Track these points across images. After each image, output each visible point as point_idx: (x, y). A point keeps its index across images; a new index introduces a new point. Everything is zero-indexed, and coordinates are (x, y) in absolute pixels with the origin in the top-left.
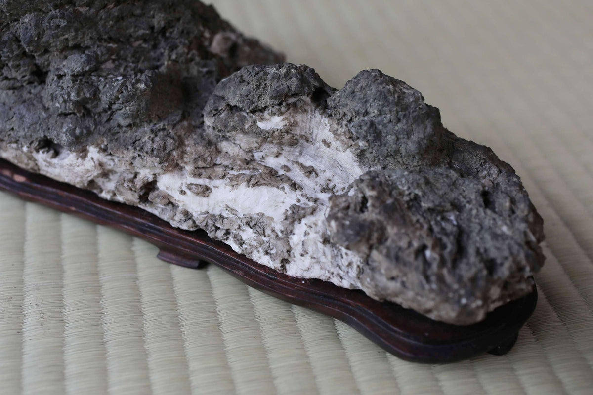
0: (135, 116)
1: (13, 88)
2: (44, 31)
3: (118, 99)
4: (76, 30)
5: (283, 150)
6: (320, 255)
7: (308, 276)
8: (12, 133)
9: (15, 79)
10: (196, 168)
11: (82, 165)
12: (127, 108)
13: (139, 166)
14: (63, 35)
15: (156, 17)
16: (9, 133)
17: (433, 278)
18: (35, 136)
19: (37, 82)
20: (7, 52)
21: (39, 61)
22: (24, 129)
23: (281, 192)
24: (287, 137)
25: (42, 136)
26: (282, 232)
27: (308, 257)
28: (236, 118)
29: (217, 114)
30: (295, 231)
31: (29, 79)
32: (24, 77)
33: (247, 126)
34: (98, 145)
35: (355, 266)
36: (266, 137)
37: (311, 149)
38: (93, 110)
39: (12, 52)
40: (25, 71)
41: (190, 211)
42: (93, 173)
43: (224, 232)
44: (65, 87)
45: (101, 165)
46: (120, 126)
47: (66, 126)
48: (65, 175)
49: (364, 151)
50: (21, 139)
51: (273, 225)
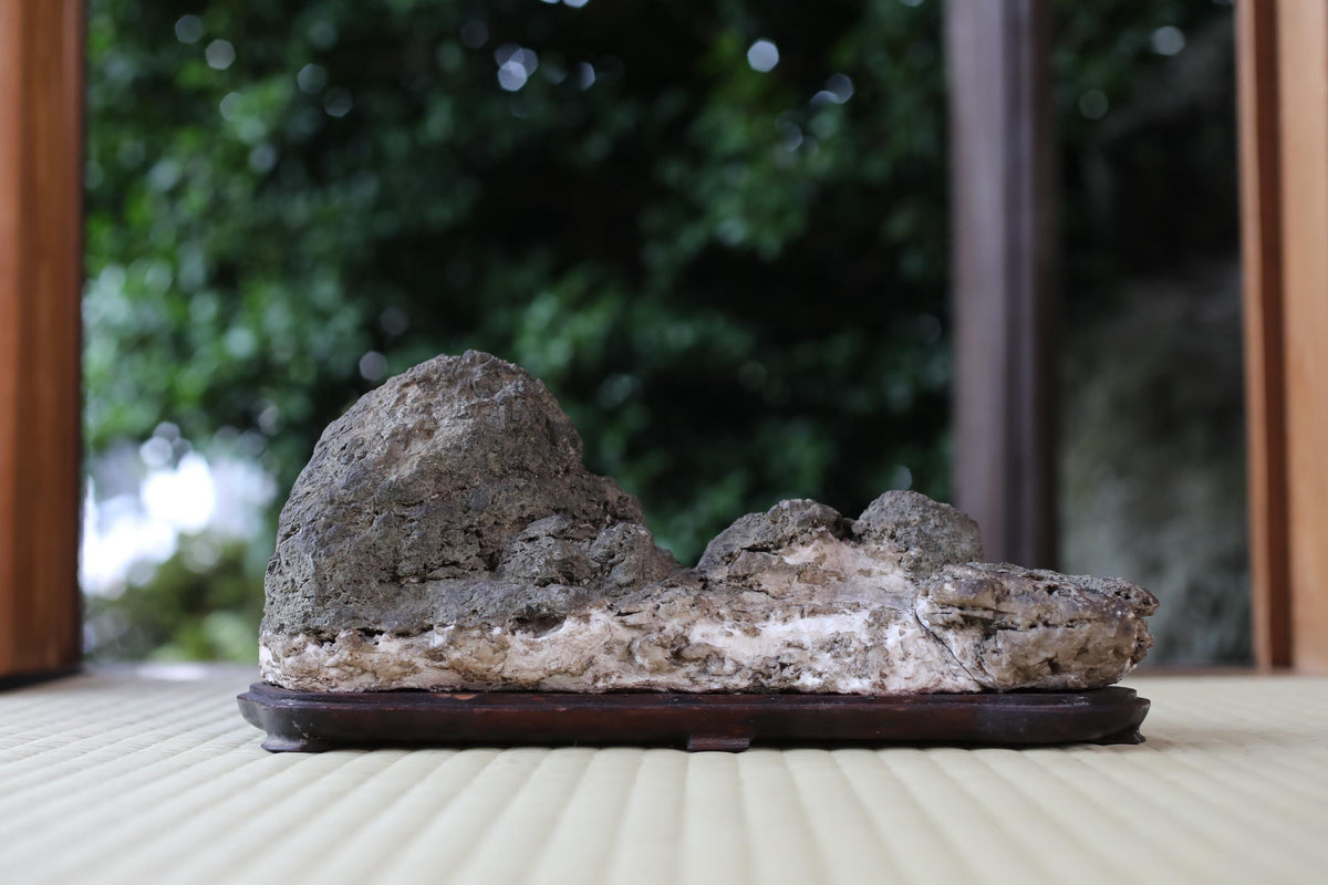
0: (639, 569)
1: (454, 577)
3: (620, 545)
5: (815, 591)
6: (924, 653)
7: (914, 686)
8: (473, 617)
9: (455, 563)
10: (732, 611)
11: (587, 630)
12: (632, 557)
13: (664, 617)
16: (469, 618)
17: (1080, 599)
18: (511, 611)
22: (495, 605)
23: (843, 615)
24: (819, 572)
25: (524, 605)
26: (872, 640)
27: (911, 660)
28: (760, 558)
29: (730, 562)
30: (885, 636)
31: (474, 562)
32: (468, 558)
33: (774, 563)
34: (600, 607)
35: (968, 654)
36: (800, 572)
37: (846, 587)
38: (577, 576)
40: (471, 550)
41: (739, 659)
42: (599, 641)
43: (793, 668)
45: (609, 629)
46: (621, 586)
47: (554, 589)
48: (553, 658)
49: (919, 560)
50: (489, 621)
51: (856, 637)
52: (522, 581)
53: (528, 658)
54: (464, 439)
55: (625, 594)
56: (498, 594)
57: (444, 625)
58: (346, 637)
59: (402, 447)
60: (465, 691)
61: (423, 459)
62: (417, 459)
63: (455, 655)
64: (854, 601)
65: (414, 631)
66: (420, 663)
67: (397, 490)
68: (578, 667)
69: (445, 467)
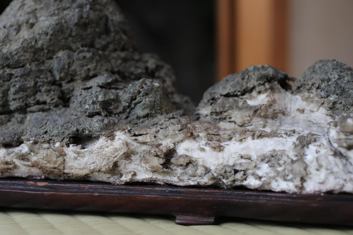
0: (152, 107)
1: (43, 110)
2: (73, 61)
3: (139, 92)
4: (97, 62)
5: (267, 122)
6: (333, 166)
8: (45, 136)
9: (45, 103)
10: (208, 134)
12: (147, 99)
13: (161, 137)
14: (87, 65)
15: (150, 62)
16: (42, 136)
18: (67, 132)
19: (62, 105)
20: (43, 78)
21: (65, 86)
22: (58, 128)
23: (281, 138)
24: (270, 111)
25: (75, 129)
26: (296, 156)
27: (323, 170)
28: (231, 101)
29: (213, 103)
30: (306, 154)
31: (56, 101)
32: (52, 100)
33: (240, 104)
34: (124, 130)
36: (256, 111)
37: (288, 119)
38: (114, 111)
39: (47, 79)
40: (55, 94)
41: (208, 166)
42: (120, 152)
43: (242, 173)
45: (127, 144)
46: (138, 118)
47: (96, 118)
48: (92, 162)
49: (335, 103)
50: (54, 138)
51: (286, 153)
52: (79, 114)
53: (76, 161)
54: (50, 28)
55: (142, 122)
56: (61, 121)
57: (29, 140)
59: (15, 33)
60: (46, 179)
61: (25, 40)
62: (22, 40)
64: (293, 129)
65: (14, 144)
66: (18, 162)
67: (7, 59)
68: (107, 167)
69: (39, 45)
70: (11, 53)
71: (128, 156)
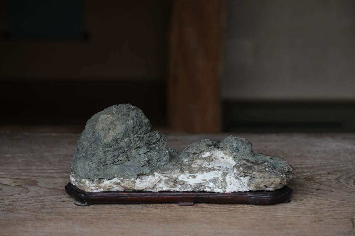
0: (166, 161)
1: (121, 164)
5: (210, 163)
6: (235, 183)
7: (233, 191)
9: (122, 160)
10: (189, 172)
11: (155, 178)
12: (164, 158)
13: (173, 174)
14: (136, 143)
15: (158, 136)
17: (272, 172)
18: (136, 174)
21: (129, 153)
22: (132, 173)
23: (216, 172)
24: (211, 158)
25: (139, 173)
26: (223, 180)
27: (232, 184)
28: (196, 156)
29: (189, 157)
30: (226, 179)
31: (126, 159)
32: (124, 159)
33: (200, 157)
34: (157, 172)
35: (246, 183)
36: (205, 159)
37: (218, 161)
39: (122, 151)
40: (125, 157)
41: (191, 184)
43: (204, 186)
44: (144, 157)
45: (160, 177)
48: (146, 185)
49: (235, 155)
50: (131, 176)
51: (220, 179)
53: (140, 185)
54: (123, 130)
57: (120, 177)
58: (96, 181)
59: (108, 133)
60: (125, 191)
61: (113, 136)
62: (112, 136)
63: (123, 184)
64: (220, 165)
65: (112, 178)
66: (114, 186)
67: (107, 145)
68: (152, 187)
69: (118, 137)
70: (109, 142)
71: (159, 182)
